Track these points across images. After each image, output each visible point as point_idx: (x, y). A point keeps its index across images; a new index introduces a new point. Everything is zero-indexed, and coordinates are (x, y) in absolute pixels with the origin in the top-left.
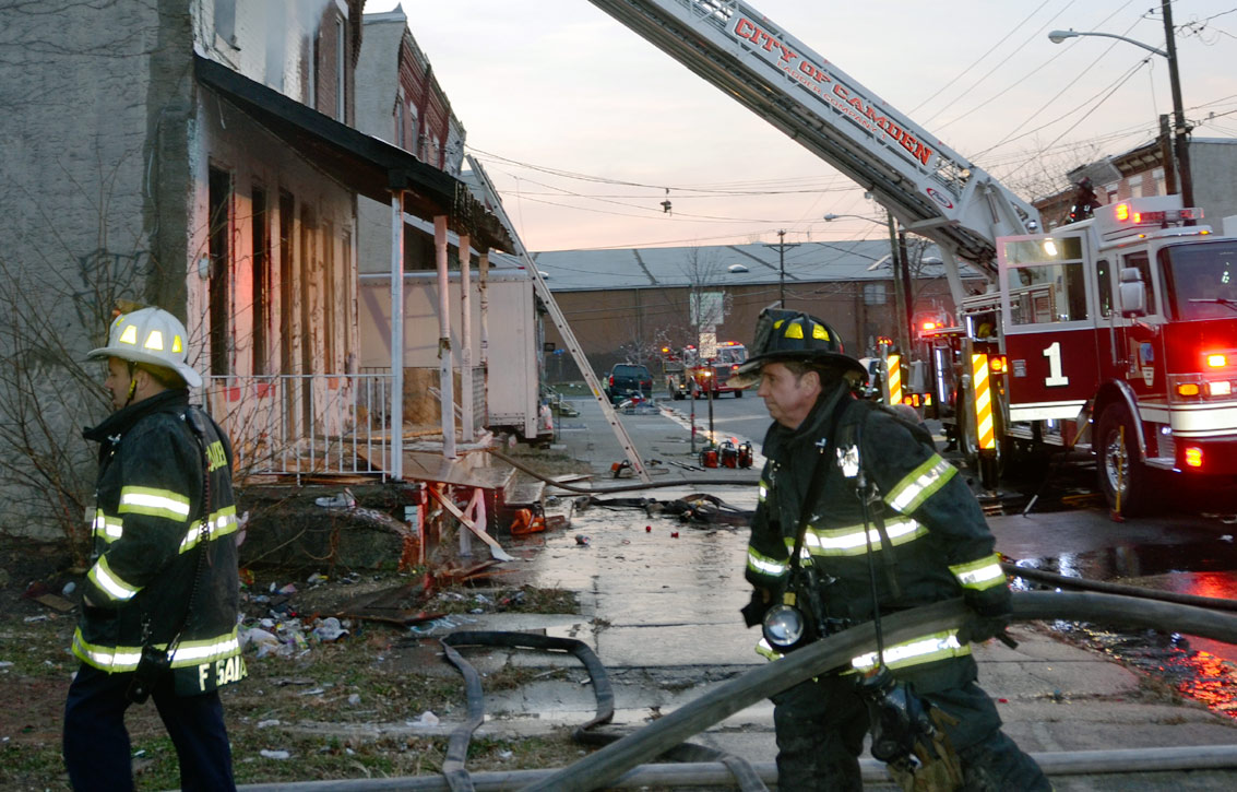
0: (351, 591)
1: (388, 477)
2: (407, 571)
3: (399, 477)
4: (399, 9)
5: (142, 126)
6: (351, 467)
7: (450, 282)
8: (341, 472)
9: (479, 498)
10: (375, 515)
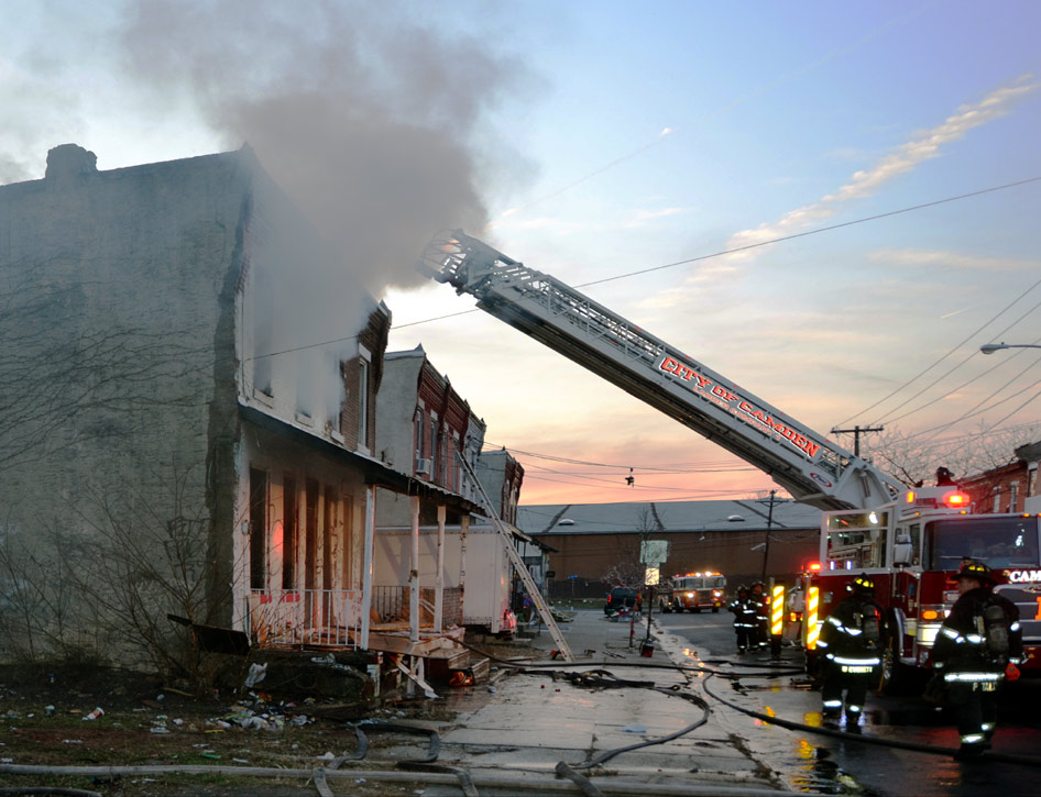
0: (323, 707)
1: (358, 648)
2: (364, 698)
3: (366, 648)
4: (420, 348)
5: (205, 447)
6: (335, 642)
7: (420, 533)
8: (329, 644)
9: (421, 661)
10: (347, 668)
